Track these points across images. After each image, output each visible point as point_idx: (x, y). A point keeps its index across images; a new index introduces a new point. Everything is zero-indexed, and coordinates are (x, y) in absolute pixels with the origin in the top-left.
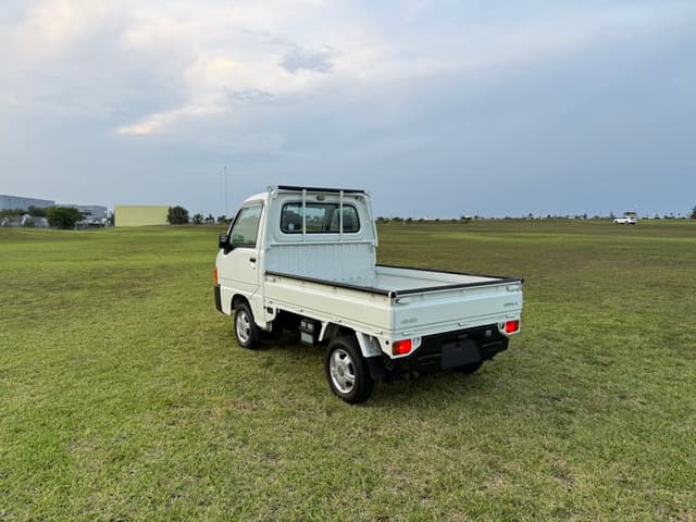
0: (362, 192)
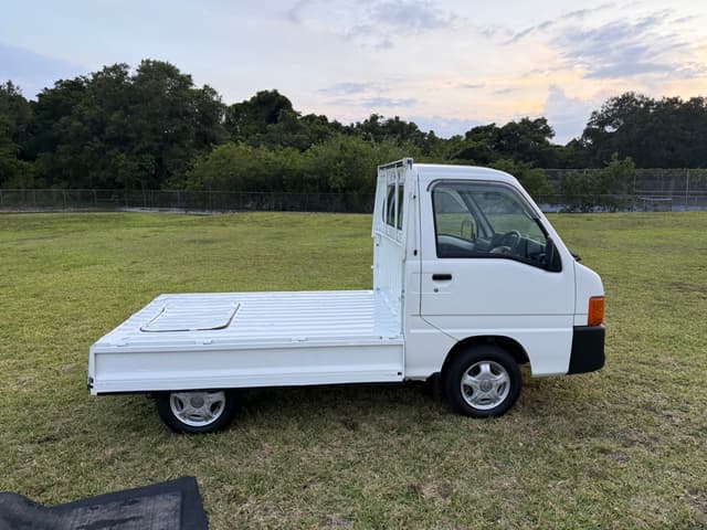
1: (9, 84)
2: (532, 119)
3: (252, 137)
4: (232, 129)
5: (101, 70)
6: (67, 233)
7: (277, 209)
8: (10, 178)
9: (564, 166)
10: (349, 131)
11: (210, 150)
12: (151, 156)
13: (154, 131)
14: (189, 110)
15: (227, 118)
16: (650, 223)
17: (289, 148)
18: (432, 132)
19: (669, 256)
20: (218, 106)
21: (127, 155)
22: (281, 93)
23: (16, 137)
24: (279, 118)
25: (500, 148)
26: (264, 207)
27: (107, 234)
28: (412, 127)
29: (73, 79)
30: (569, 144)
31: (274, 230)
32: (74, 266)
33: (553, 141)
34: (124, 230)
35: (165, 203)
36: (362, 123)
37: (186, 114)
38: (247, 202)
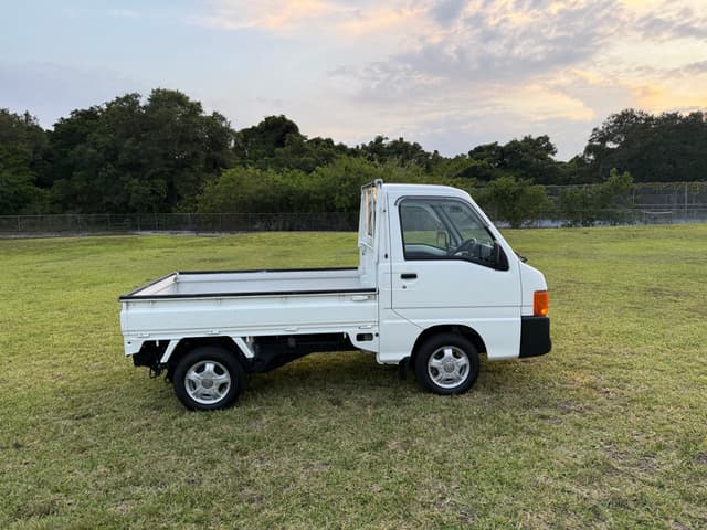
1: (27, 114)
2: (534, 137)
3: (260, 161)
4: (242, 153)
5: (114, 100)
6: (84, 255)
7: (284, 229)
8: (27, 205)
9: (567, 181)
10: (354, 152)
11: (219, 174)
12: (162, 181)
13: (165, 156)
14: (199, 136)
15: (236, 143)
16: (644, 236)
17: (296, 171)
18: (436, 152)
19: (655, 265)
20: (227, 132)
21: (140, 180)
22: (288, 118)
23: (32, 165)
24: (287, 141)
25: (503, 166)
26: (272, 227)
27: (122, 255)
28: (416, 147)
29: (88, 109)
30: (572, 161)
31: (281, 248)
32: (94, 284)
33: (557, 158)
34: (138, 252)
35: (175, 225)
36: (367, 144)
37: (196, 140)
38: (255, 224)
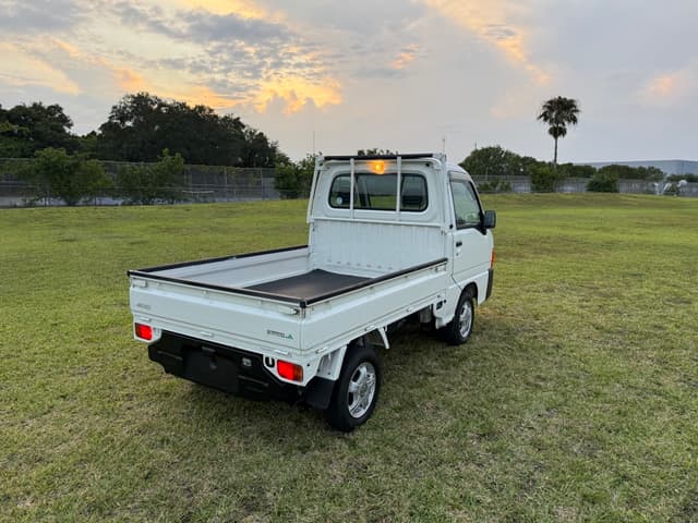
0: (430, 156)
33: (73, 131)
